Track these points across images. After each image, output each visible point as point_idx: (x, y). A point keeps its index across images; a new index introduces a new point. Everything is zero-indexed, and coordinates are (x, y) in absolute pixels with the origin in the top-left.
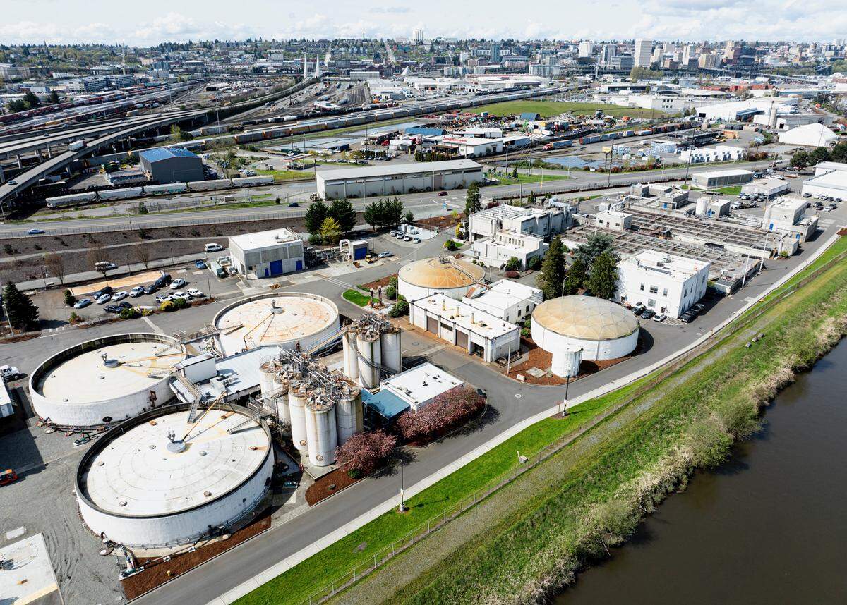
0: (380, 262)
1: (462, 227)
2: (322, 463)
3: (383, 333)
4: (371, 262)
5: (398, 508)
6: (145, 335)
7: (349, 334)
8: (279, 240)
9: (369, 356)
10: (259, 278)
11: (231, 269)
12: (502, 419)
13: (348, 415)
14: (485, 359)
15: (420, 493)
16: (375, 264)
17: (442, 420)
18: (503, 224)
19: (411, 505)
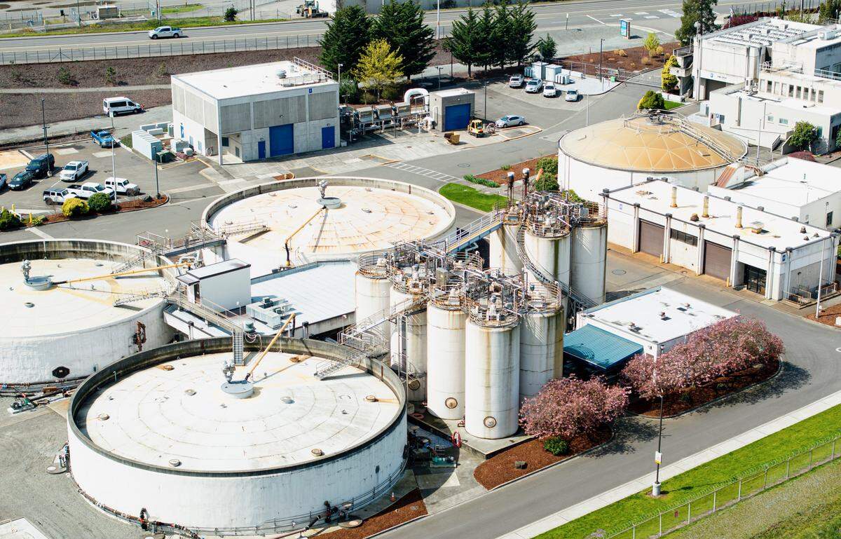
0: (502, 136)
1: (678, 66)
2: (494, 433)
3: (577, 225)
4: (481, 135)
5: (649, 491)
6: (74, 243)
7: (507, 228)
8: (286, 82)
9: (550, 269)
10: (246, 162)
11: (180, 145)
12: (814, 381)
13: (541, 345)
14: (767, 295)
15: (683, 474)
16: (491, 139)
17: (707, 370)
18: (774, 56)
19: (668, 488)
